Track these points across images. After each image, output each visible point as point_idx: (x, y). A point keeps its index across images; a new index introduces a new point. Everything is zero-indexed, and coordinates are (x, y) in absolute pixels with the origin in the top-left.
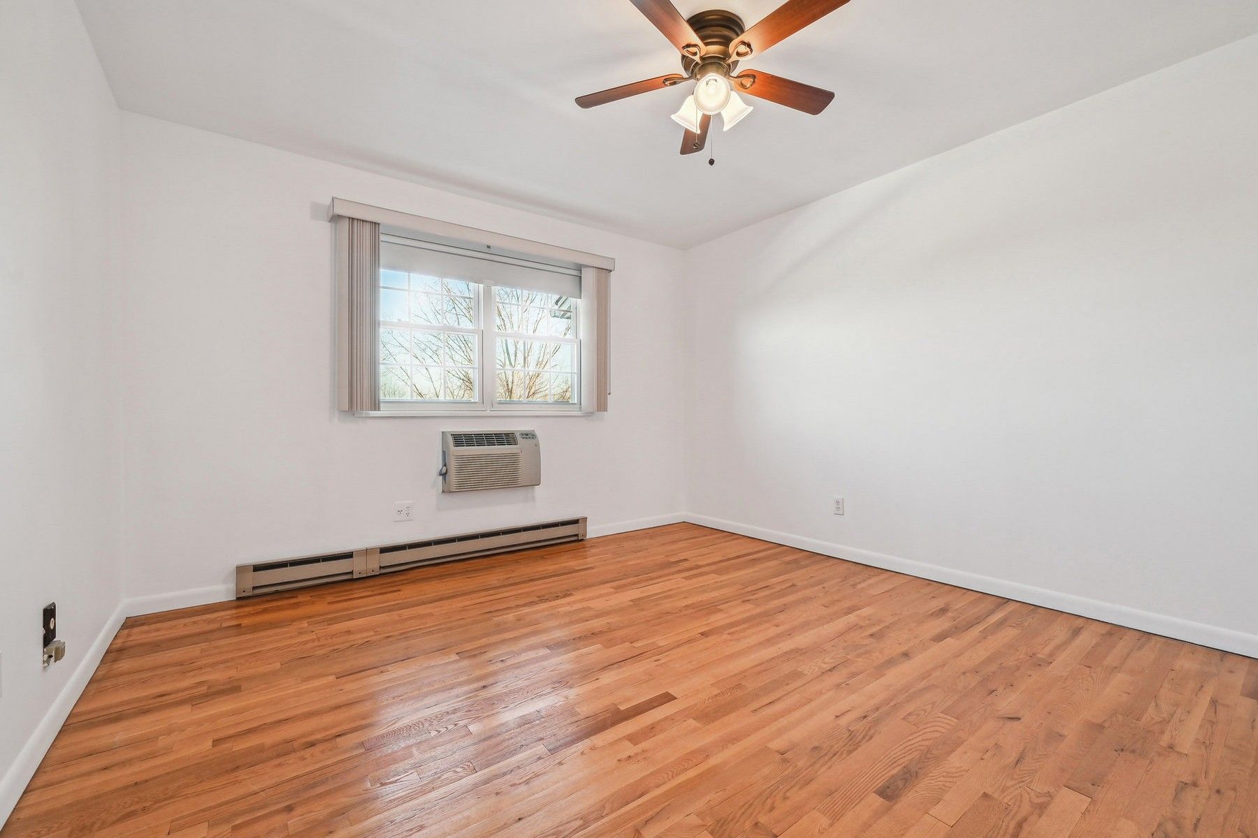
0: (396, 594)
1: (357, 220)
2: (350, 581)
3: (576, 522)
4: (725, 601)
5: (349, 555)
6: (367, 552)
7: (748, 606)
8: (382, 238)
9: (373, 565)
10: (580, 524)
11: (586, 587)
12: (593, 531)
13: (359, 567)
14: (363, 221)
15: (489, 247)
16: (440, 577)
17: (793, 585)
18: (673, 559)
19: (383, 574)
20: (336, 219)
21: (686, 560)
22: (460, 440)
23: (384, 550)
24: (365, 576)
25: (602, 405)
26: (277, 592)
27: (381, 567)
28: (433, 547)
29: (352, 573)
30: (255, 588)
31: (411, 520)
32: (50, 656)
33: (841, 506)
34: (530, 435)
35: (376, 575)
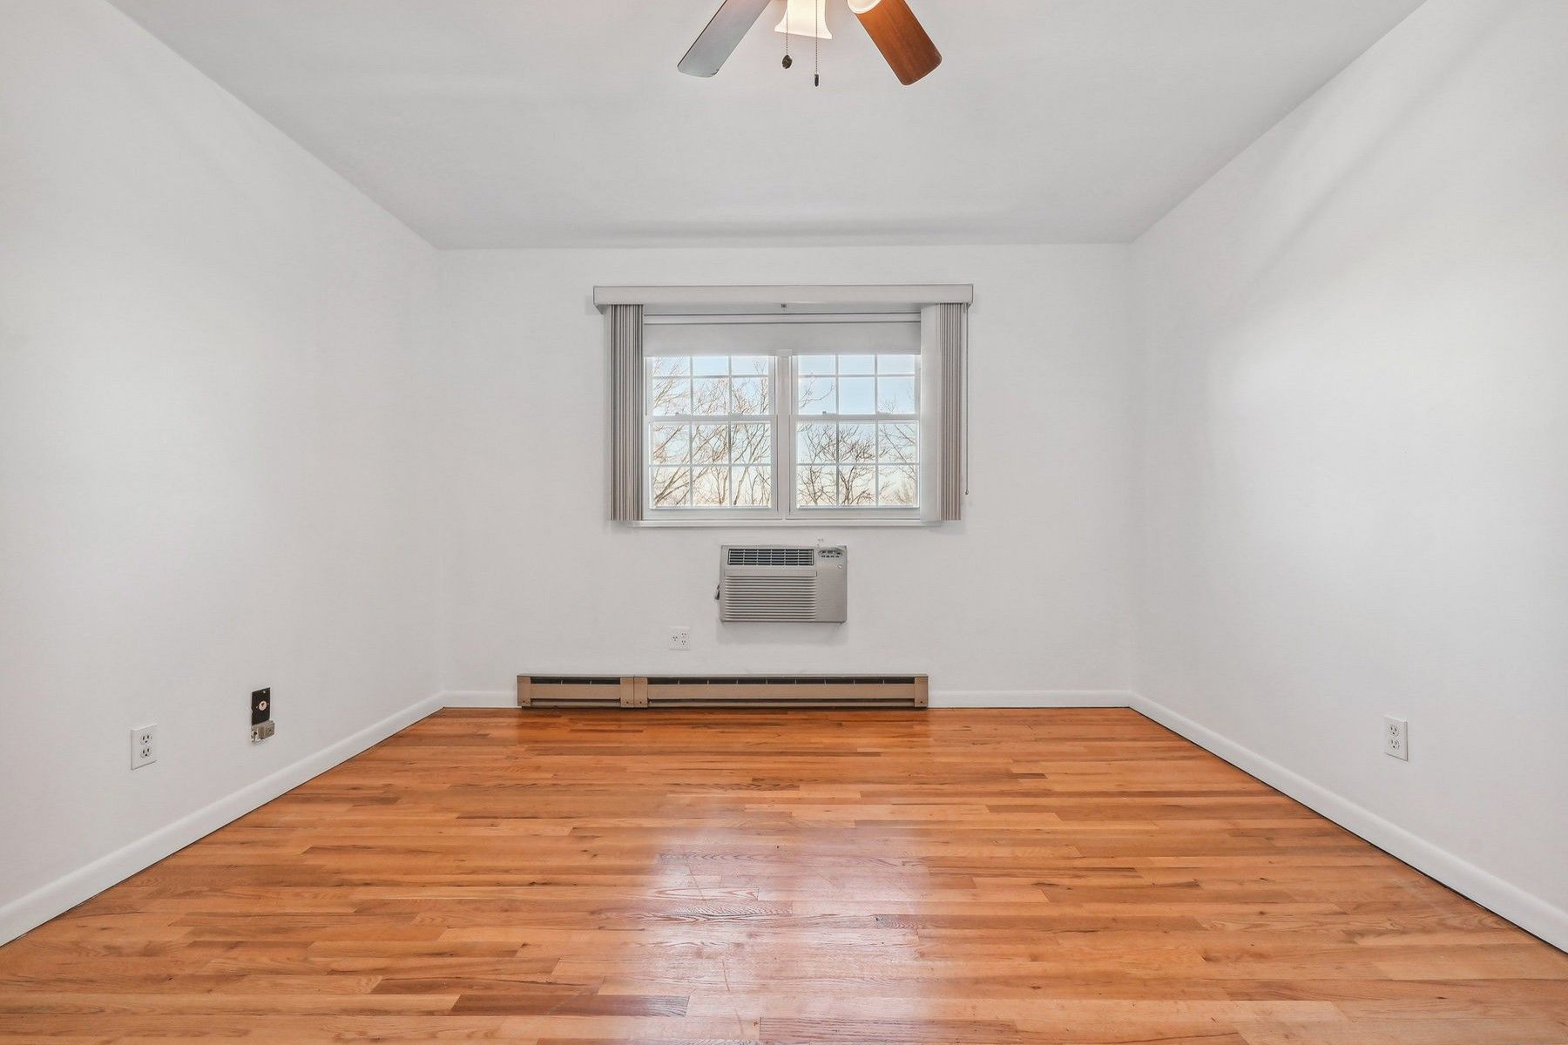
0: (638, 734)
1: (621, 305)
2: (613, 711)
3: (910, 680)
4: (1003, 872)
5: (615, 681)
6: (634, 680)
7: (1039, 897)
8: (646, 320)
9: (641, 696)
10: (917, 685)
11: (833, 781)
12: (939, 697)
13: (627, 695)
14: (626, 306)
15: (784, 306)
16: (694, 725)
17: (1194, 885)
18: (1016, 769)
19: (652, 708)
20: (602, 308)
21: (1041, 776)
22: (737, 556)
23: (652, 681)
24: (633, 706)
26: (556, 708)
27: (649, 700)
28: (708, 686)
29: (619, 700)
30: (532, 700)
31: (687, 650)
32: (255, 733)
33: (1401, 738)
34: (838, 552)
35: (643, 708)
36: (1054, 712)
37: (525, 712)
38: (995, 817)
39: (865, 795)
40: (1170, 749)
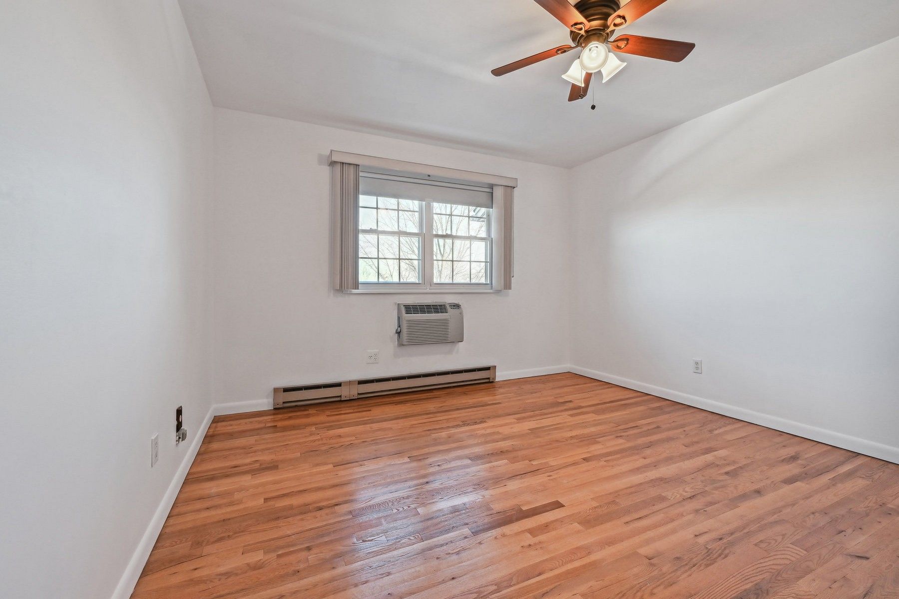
0: (368, 412)
1: (346, 163)
2: (339, 402)
3: (488, 369)
4: (602, 435)
5: (339, 385)
6: (350, 383)
7: (622, 441)
8: (361, 174)
9: (354, 392)
10: (491, 370)
11: (496, 417)
12: (500, 376)
13: (345, 393)
14: (349, 164)
15: (429, 176)
17: (658, 427)
18: (560, 400)
19: (360, 398)
20: (333, 164)
21: (571, 401)
22: (410, 309)
23: (361, 382)
24: (348, 399)
25: (508, 285)
26: (296, 406)
27: (358, 394)
28: (391, 382)
29: (341, 396)
30: (284, 403)
31: (377, 363)
32: (180, 438)
33: (699, 366)
34: (457, 306)
35: (356, 399)
36: (540, 378)
37: (277, 411)
38: (571, 419)
39: (518, 419)
40: (596, 386)
